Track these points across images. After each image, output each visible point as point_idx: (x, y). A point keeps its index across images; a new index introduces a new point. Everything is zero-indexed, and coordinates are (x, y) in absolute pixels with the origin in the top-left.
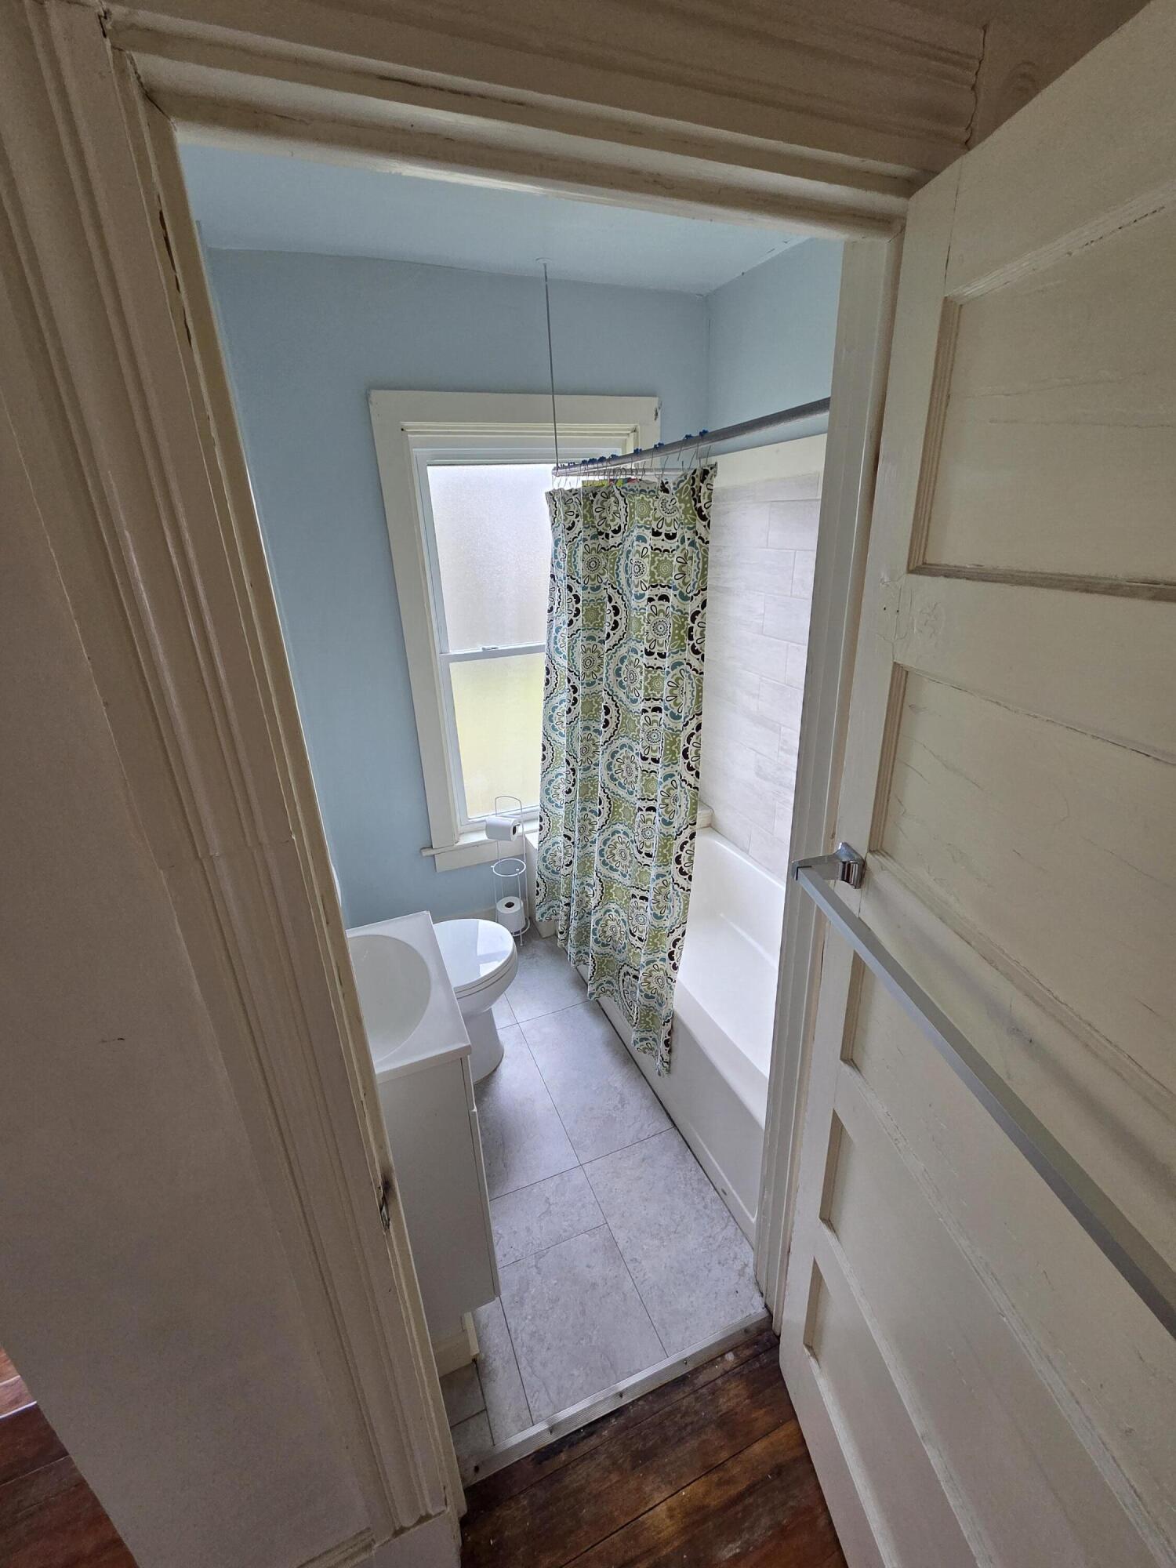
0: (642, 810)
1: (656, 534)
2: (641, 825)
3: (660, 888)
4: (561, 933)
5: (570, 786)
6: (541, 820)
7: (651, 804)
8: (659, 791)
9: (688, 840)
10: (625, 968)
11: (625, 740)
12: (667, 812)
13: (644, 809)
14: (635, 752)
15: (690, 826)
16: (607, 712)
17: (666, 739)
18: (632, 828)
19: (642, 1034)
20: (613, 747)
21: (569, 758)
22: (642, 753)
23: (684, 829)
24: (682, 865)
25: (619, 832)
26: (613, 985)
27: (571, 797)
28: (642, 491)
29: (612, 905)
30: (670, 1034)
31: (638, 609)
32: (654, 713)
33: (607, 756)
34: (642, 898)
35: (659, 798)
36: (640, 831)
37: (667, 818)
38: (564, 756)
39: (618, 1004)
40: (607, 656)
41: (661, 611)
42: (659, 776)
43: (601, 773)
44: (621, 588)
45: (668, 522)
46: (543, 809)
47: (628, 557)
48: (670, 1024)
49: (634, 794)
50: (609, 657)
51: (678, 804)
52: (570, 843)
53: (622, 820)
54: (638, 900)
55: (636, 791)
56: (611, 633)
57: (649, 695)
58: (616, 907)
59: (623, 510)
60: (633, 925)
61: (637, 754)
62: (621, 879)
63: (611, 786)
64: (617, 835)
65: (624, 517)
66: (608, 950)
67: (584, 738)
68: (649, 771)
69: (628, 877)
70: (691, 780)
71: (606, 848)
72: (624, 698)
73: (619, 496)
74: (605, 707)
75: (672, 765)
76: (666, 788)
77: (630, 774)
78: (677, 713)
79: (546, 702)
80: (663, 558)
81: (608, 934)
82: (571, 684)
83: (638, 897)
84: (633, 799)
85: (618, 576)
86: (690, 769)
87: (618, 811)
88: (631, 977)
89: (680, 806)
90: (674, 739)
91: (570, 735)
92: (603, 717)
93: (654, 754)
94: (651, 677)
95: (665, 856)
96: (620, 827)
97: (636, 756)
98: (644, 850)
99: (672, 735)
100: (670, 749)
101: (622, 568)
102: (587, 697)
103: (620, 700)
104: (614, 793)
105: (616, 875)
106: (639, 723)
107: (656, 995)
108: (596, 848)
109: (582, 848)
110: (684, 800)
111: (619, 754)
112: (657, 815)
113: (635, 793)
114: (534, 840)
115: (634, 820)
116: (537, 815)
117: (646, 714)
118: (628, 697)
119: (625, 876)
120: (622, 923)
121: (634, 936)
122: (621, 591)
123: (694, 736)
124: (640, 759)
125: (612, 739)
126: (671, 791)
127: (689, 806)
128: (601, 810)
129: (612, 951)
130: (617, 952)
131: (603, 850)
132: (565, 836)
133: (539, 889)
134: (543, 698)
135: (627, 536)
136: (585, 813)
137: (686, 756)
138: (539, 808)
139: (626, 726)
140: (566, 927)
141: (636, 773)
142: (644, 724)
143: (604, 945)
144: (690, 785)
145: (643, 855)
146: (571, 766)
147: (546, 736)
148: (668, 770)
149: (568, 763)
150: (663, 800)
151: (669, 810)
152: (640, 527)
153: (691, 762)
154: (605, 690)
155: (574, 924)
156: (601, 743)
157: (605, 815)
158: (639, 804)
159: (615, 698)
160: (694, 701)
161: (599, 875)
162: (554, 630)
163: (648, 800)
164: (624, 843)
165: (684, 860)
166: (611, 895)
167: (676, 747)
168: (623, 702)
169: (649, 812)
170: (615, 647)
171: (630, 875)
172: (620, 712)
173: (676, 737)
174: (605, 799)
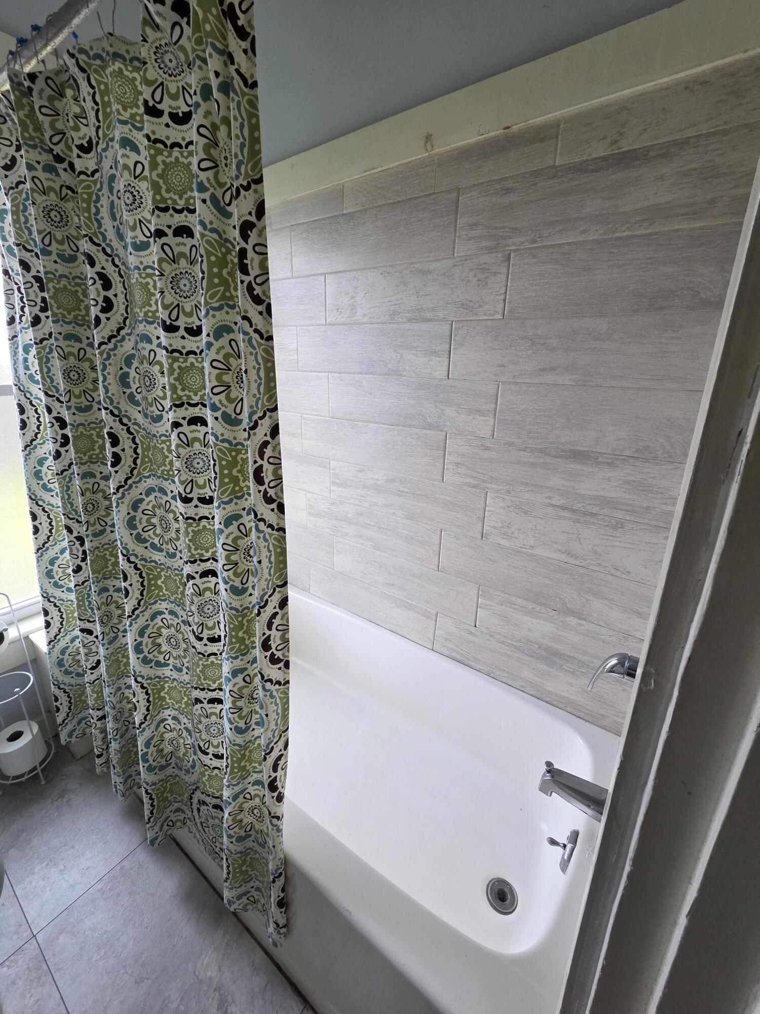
0: (194, 578)
1: (154, 112)
2: (196, 599)
3: (240, 689)
4: (99, 756)
5: (78, 561)
6: (46, 613)
7: (208, 566)
8: (219, 545)
9: (277, 610)
10: (198, 795)
11: (151, 482)
12: (236, 574)
13: (197, 576)
14: (170, 495)
15: (278, 589)
16: (115, 441)
17: (221, 459)
18: (181, 605)
19: (239, 890)
20: (135, 493)
21: (71, 523)
22: (182, 492)
23: (270, 596)
24: (273, 650)
25: (162, 613)
26: (183, 812)
27: (81, 577)
28: (116, 56)
29: (167, 712)
30: (283, 890)
31: (142, 267)
32: (193, 427)
33: (124, 509)
34: (212, 701)
35: (221, 555)
36: (194, 608)
37: (237, 583)
38: (63, 520)
39: (195, 837)
40: (101, 354)
41: (182, 255)
42: (217, 520)
43: (121, 534)
44: (109, 245)
45: (173, 90)
46: (46, 597)
47: (111, 189)
48: (282, 878)
49: (178, 557)
50: (105, 356)
51: (255, 560)
52: (92, 638)
53: (164, 595)
54: (206, 705)
55: (181, 552)
56: (103, 316)
57: (180, 398)
58: (173, 713)
59: (89, 99)
60: (203, 740)
61: (174, 498)
62: (175, 675)
63: (140, 550)
64: (160, 617)
65: (93, 114)
66: (169, 771)
67: (87, 489)
68: (197, 518)
69: (185, 670)
70: (271, 518)
71: (145, 640)
72: (140, 419)
73: (76, 70)
74: (109, 434)
75: (235, 501)
76: (231, 537)
77: (167, 529)
78: (233, 416)
79: (27, 452)
80: (173, 159)
81: (166, 751)
82: (54, 414)
83: (205, 702)
84: (177, 563)
85: (100, 226)
86: (269, 500)
87: (156, 585)
88: (210, 808)
89: (260, 562)
90: (234, 458)
91: (66, 490)
92: (109, 450)
93: (202, 491)
94: (179, 367)
95: (241, 641)
96: (163, 606)
97: (172, 502)
98: (205, 635)
99: (230, 451)
100: (230, 475)
101: (104, 213)
102: (81, 429)
103: (134, 424)
104: (145, 560)
105: (167, 672)
106: (170, 451)
107: (252, 832)
108: (130, 639)
109: (110, 643)
110: (265, 552)
111: (145, 503)
112: (220, 580)
113: (179, 555)
114: (41, 640)
115: (183, 593)
116: (39, 607)
117: (180, 429)
118: (146, 416)
119: (180, 670)
120: (185, 734)
121: (207, 754)
122: (109, 251)
123: (269, 447)
124: (179, 502)
125: (129, 482)
126: (240, 542)
127: (273, 559)
128: (129, 588)
129: (176, 771)
130: (184, 772)
131: (140, 643)
132: (82, 631)
133: (58, 704)
134: (21, 448)
135: (104, 150)
136: (105, 595)
137: (259, 480)
138: (40, 598)
139: (150, 461)
140: (105, 747)
141: (176, 525)
142: (178, 446)
143: (162, 768)
144: (271, 526)
145: (205, 641)
146: (75, 534)
147: (33, 498)
148: (231, 509)
149: (69, 530)
150: (227, 558)
151: (239, 571)
152: (124, 123)
153: (268, 490)
154: (106, 409)
155: (114, 746)
156: (112, 491)
157: (135, 594)
158: (188, 569)
159: (125, 420)
160: (262, 388)
161: (139, 679)
162: (20, 349)
163: (202, 561)
164: (172, 625)
165: (275, 642)
166: (164, 699)
167: (239, 471)
168: (140, 426)
169: (205, 579)
170: (113, 340)
171: (187, 668)
172: (137, 441)
173: (237, 454)
174: (131, 571)
